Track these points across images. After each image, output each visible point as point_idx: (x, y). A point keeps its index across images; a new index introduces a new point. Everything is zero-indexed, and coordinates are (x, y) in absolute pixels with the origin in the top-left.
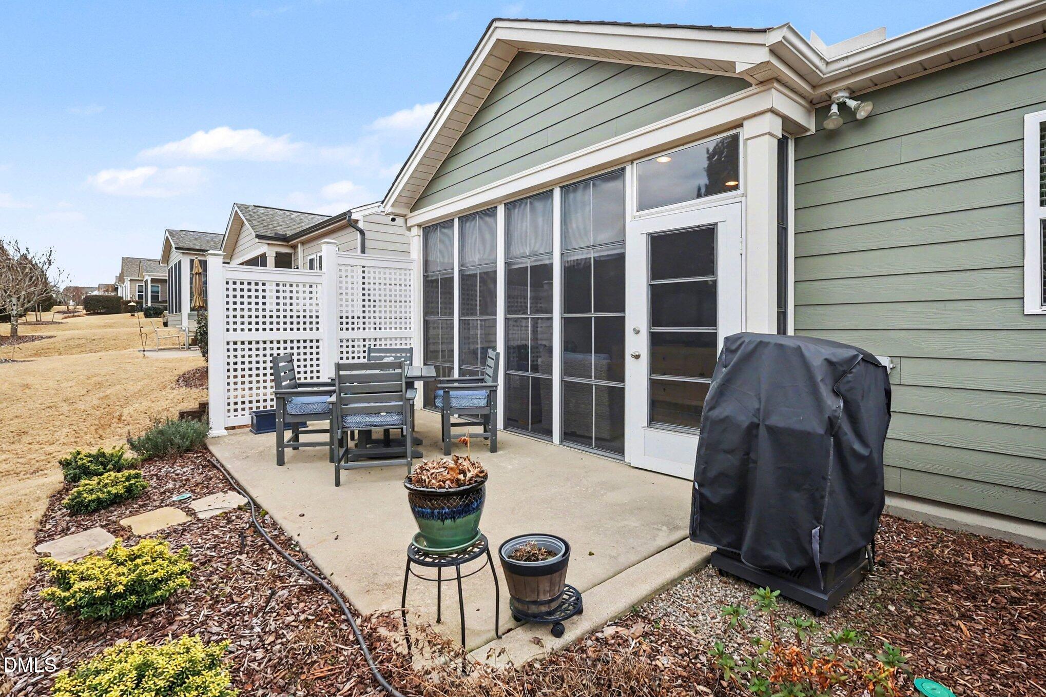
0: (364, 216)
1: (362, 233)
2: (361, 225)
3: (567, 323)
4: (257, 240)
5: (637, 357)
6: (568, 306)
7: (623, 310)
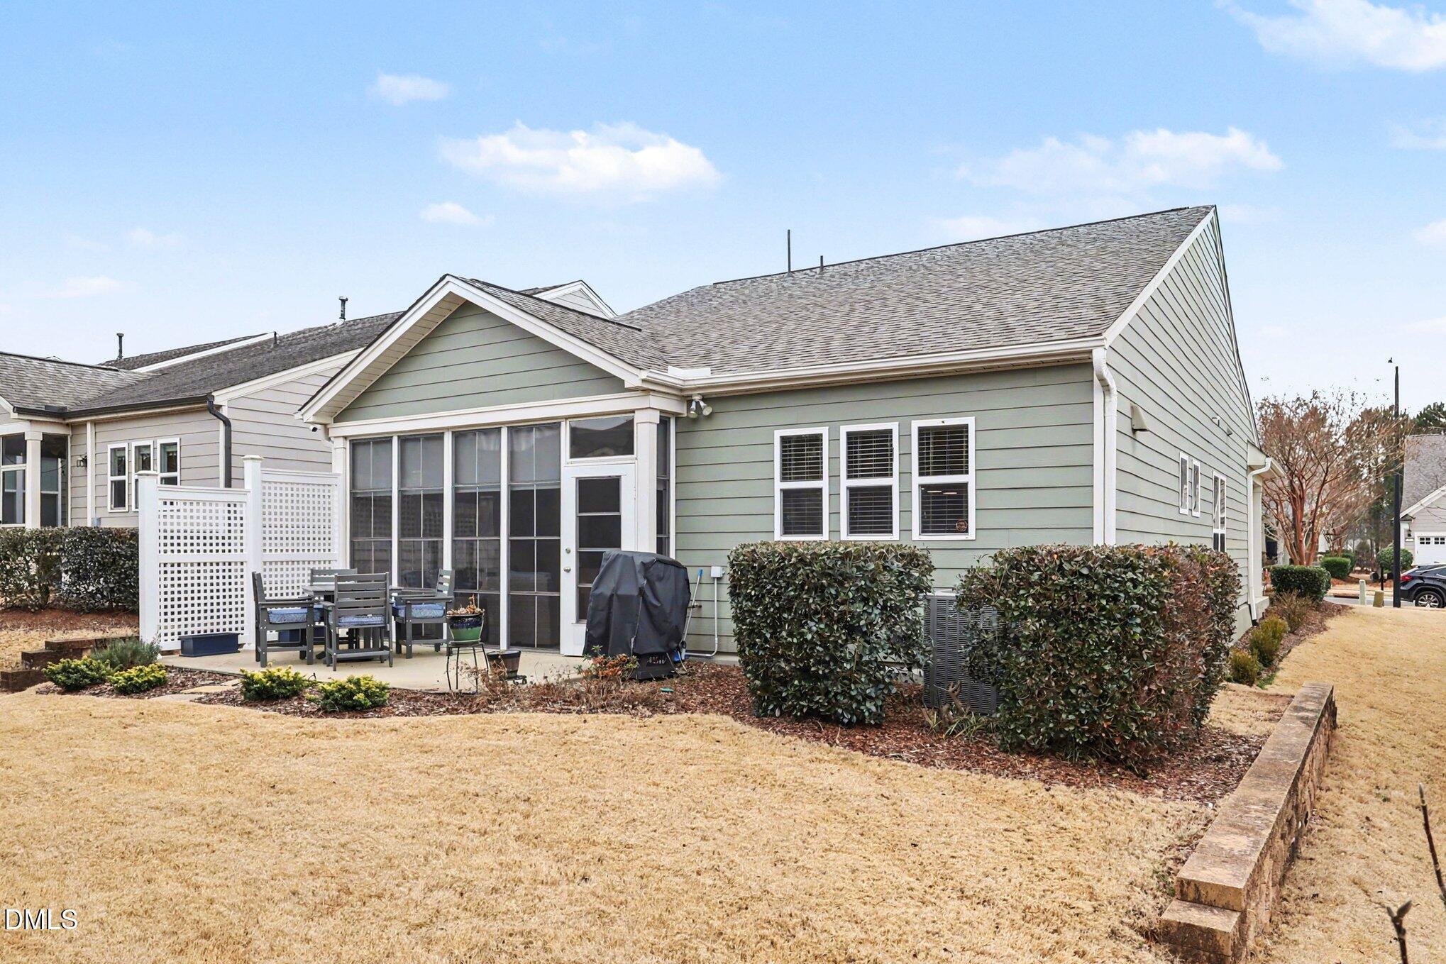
0: (229, 401)
1: (227, 423)
2: (225, 412)
3: (513, 545)
4: (16, 415)
5: (568, 571)
6: (513, 531)
7: (559, 535)
